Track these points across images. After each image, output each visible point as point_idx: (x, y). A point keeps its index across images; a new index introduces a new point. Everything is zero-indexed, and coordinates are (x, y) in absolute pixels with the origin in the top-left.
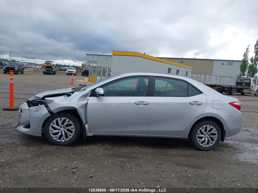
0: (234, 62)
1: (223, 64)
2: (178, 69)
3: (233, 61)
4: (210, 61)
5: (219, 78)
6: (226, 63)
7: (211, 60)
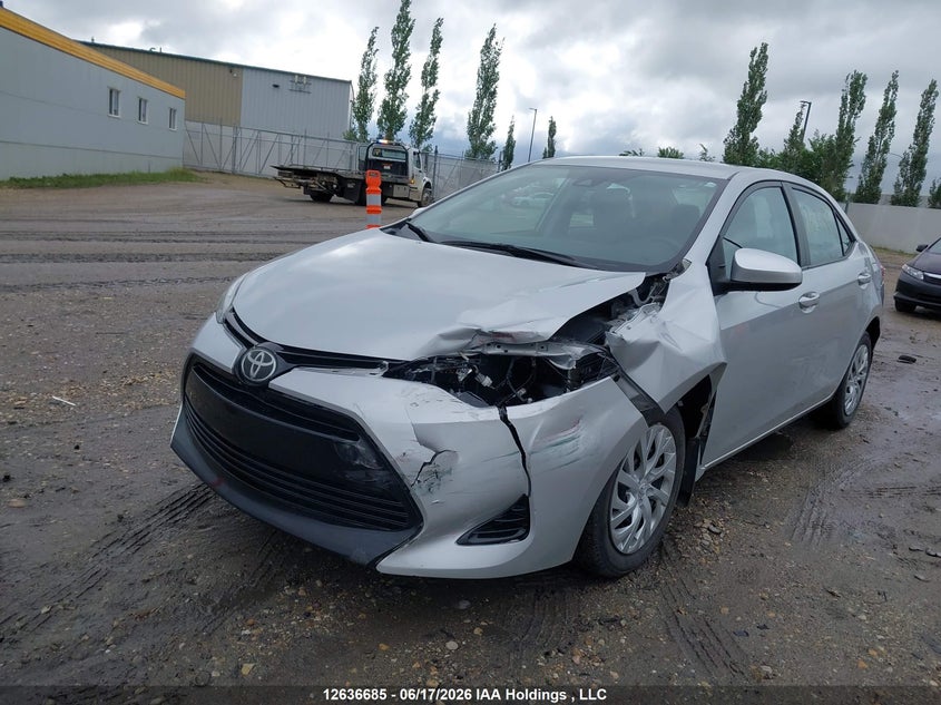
0: (312, 81)
1: (276, 86)
2: (144, 97)
3: (308, 77)
4: (227, 69)
5: (287, 139)
6: (285, 83)
7: (232, 67)
